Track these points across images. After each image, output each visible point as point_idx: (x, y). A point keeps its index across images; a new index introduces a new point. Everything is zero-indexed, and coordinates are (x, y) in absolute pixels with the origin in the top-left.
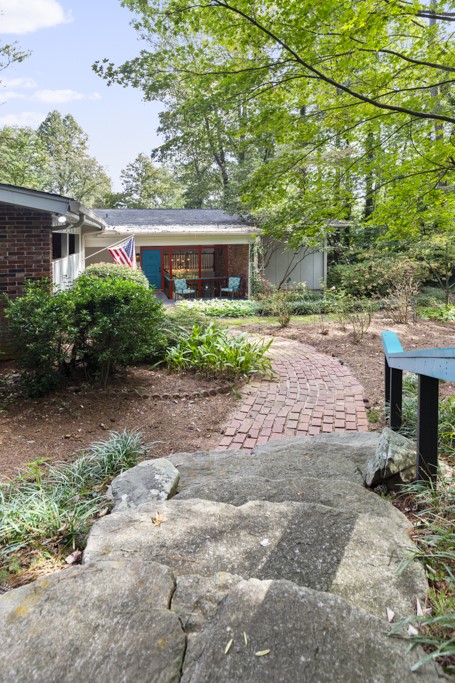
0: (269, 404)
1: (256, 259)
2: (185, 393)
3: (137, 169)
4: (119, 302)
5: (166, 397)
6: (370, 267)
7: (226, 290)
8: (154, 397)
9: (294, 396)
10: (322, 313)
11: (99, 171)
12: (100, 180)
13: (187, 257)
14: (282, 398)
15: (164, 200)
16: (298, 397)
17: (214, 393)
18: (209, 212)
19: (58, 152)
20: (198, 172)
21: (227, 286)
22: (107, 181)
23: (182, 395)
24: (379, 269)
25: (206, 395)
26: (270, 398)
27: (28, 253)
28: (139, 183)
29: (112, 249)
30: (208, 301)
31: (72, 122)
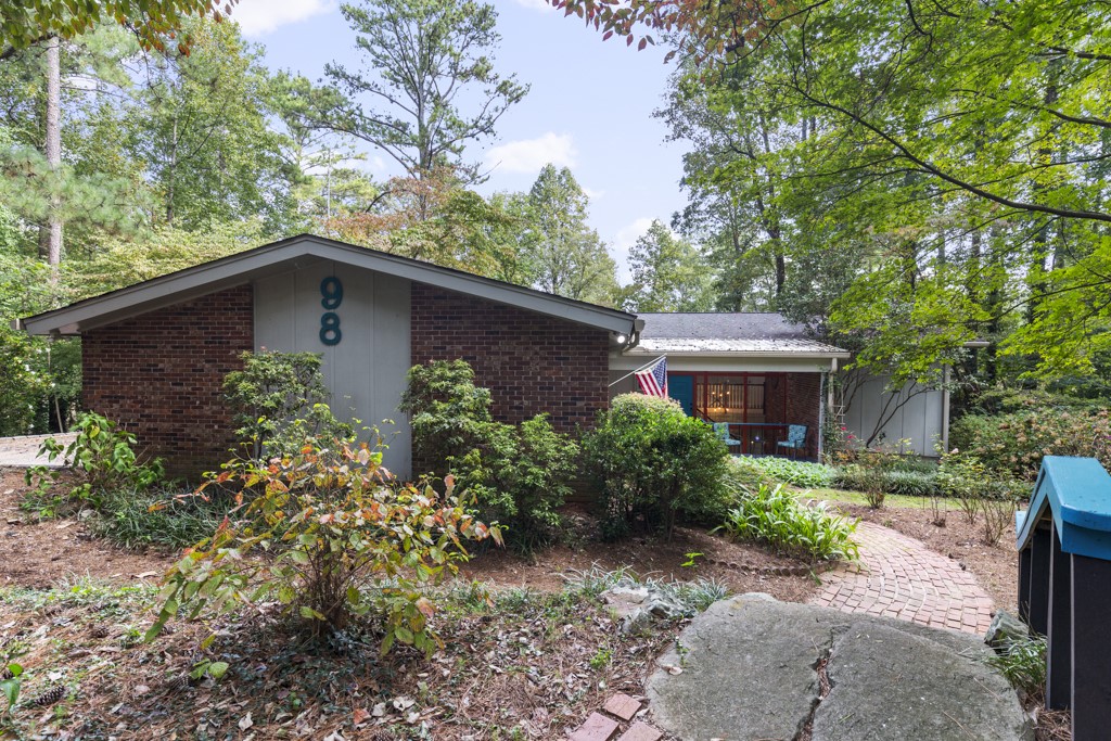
0: (857, 598)
1: (831, 396)
2: (755, 566)
3: (649, 246)
4: (687, 442)
5: (734, 566)
6: (1029, 423)
7: (785, 444)
8: (721, 564)
9: (891, 595)
10: (937, 494)
11: (600, 250)
12: (602, 265)
13: (726, 390)
14: (875, 594)
15: (685, 294)
16: (896, 597)
17: (787, 573)
18: (757, 318)
19: (552, 224)
20: (737, 246)
21: (785, 439)
22: (611, 266)
23: (751, 567)
24: (1044, 427)
25: (778, 573)
26: (857, 591)
27: (589, 379)
28: (652, 268)
29: (639, 373)
30: (761, 459)
31: (570, 179)
